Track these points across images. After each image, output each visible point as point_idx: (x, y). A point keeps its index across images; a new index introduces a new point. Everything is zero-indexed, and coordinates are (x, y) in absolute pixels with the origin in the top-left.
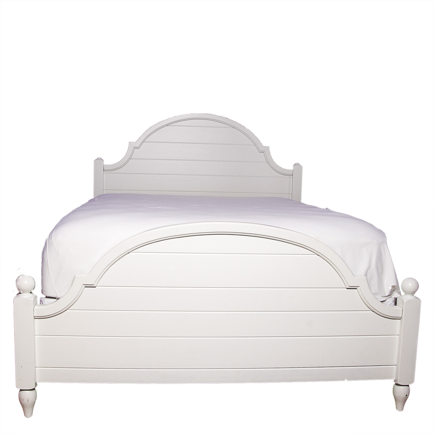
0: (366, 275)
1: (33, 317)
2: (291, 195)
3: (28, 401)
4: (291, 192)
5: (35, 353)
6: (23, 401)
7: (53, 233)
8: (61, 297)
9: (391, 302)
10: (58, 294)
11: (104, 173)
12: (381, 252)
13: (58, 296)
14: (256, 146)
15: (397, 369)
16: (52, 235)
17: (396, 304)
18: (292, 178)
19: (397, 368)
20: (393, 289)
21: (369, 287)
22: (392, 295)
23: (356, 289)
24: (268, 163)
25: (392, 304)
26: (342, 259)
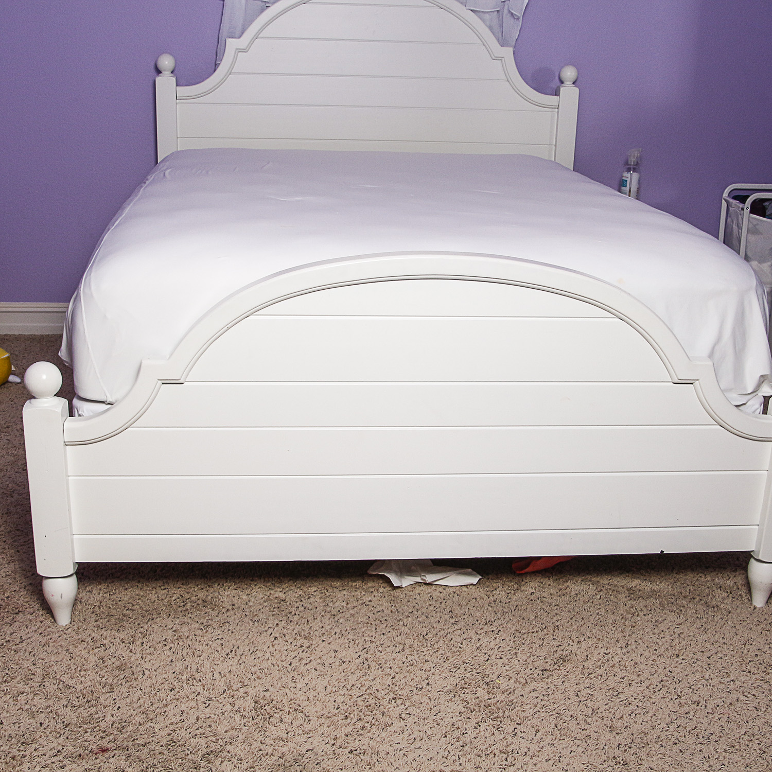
0: (711, 356)
1: (63, 443)
2: (554, 147)
3: (61, 597)
4: (555, 142)
5: (69, 510)
6: (52, 597)
7: (92, 275)
8: (116, 401)
9: (757, 406)
10: (108, 395)
11: (177, 103)
12: (743, 310)
13: (109, 400)
14: (486, 48)
15: (760, 532)
16: (90, 279)
17: (765, 412)
18: (558, 112)
19: (759, 529)
20: (762, 379)
21: (716, 377)
22: (759, 391)
23: (692, 384)
24: (510, 81)
25: (758, 411)
26: (666, 325)
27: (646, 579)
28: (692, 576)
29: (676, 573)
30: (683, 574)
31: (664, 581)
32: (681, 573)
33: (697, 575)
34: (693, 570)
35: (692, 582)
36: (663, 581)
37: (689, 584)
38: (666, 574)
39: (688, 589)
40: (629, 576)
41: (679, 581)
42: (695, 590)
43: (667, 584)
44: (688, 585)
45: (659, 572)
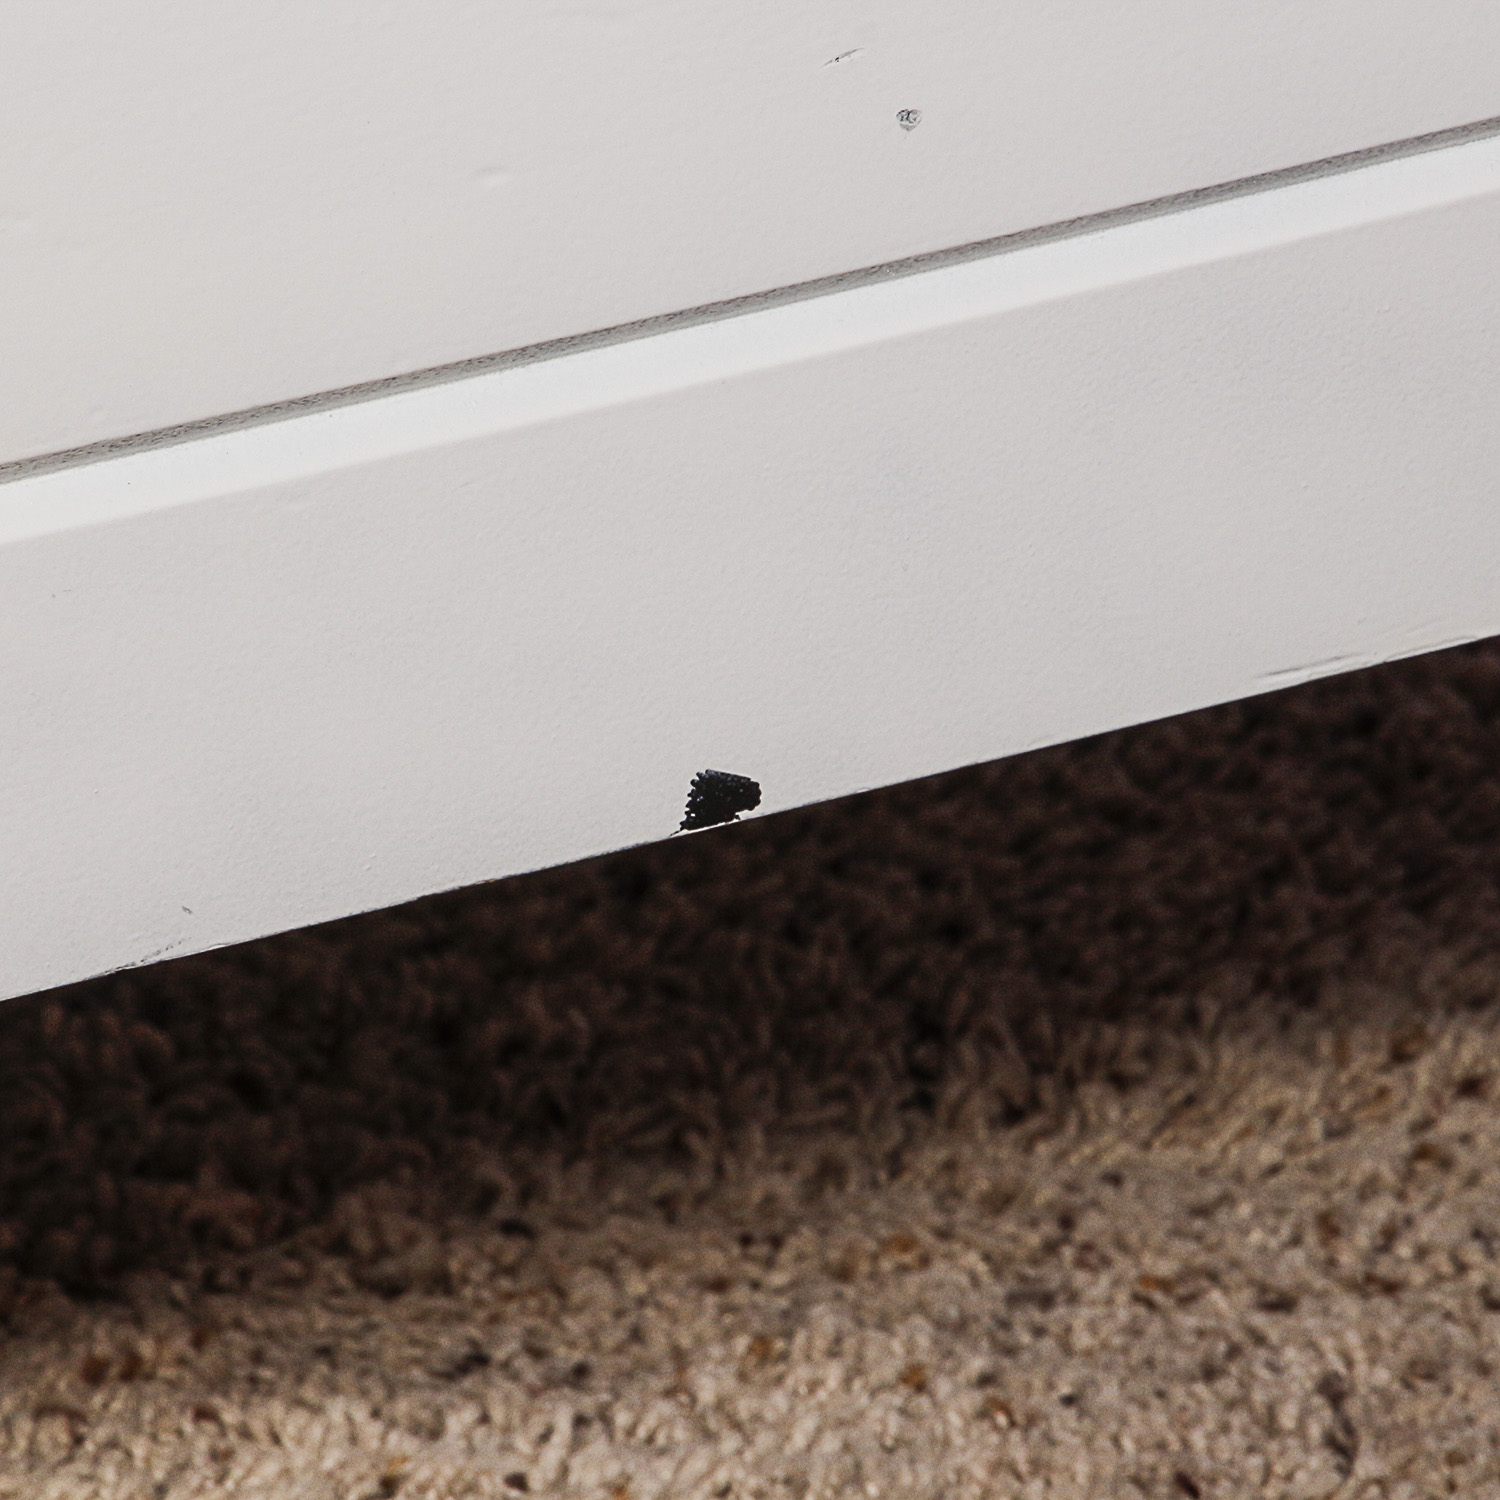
27: (476, 1360)
28: (1305, 1096)
29: (1012, 1115)
30: (1144, 1107)
31: (825, 1319)
32: (1092, 1093)
33: (1400, 1056)
34: (1303, 990)
35: (1330, 1226)
36: (793, 1318)
37: (1294, 1266)
38: (830, 1172)
39: (1301, 1372)
40: (134, 1371)
41: (1090, 1258)
42: (1423, 1371)
43: (888, 1354)
44: (1281, 1304)
45: (677, 1153)
